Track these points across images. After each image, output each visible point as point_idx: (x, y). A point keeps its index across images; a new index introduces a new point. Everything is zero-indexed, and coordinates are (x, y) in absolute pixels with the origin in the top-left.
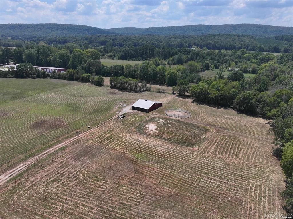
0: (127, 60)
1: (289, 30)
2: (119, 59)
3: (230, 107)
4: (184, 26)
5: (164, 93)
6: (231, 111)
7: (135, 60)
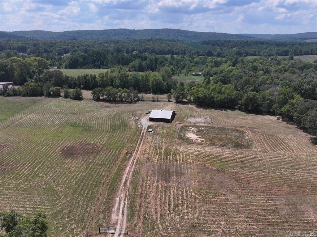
0: (76, 68)
1: (206, 35)
2: (66, 68)
3: (236, 109)
4: (106, 30)
5: (158, 101)
6: (237, 112)
7: (86, 68)
